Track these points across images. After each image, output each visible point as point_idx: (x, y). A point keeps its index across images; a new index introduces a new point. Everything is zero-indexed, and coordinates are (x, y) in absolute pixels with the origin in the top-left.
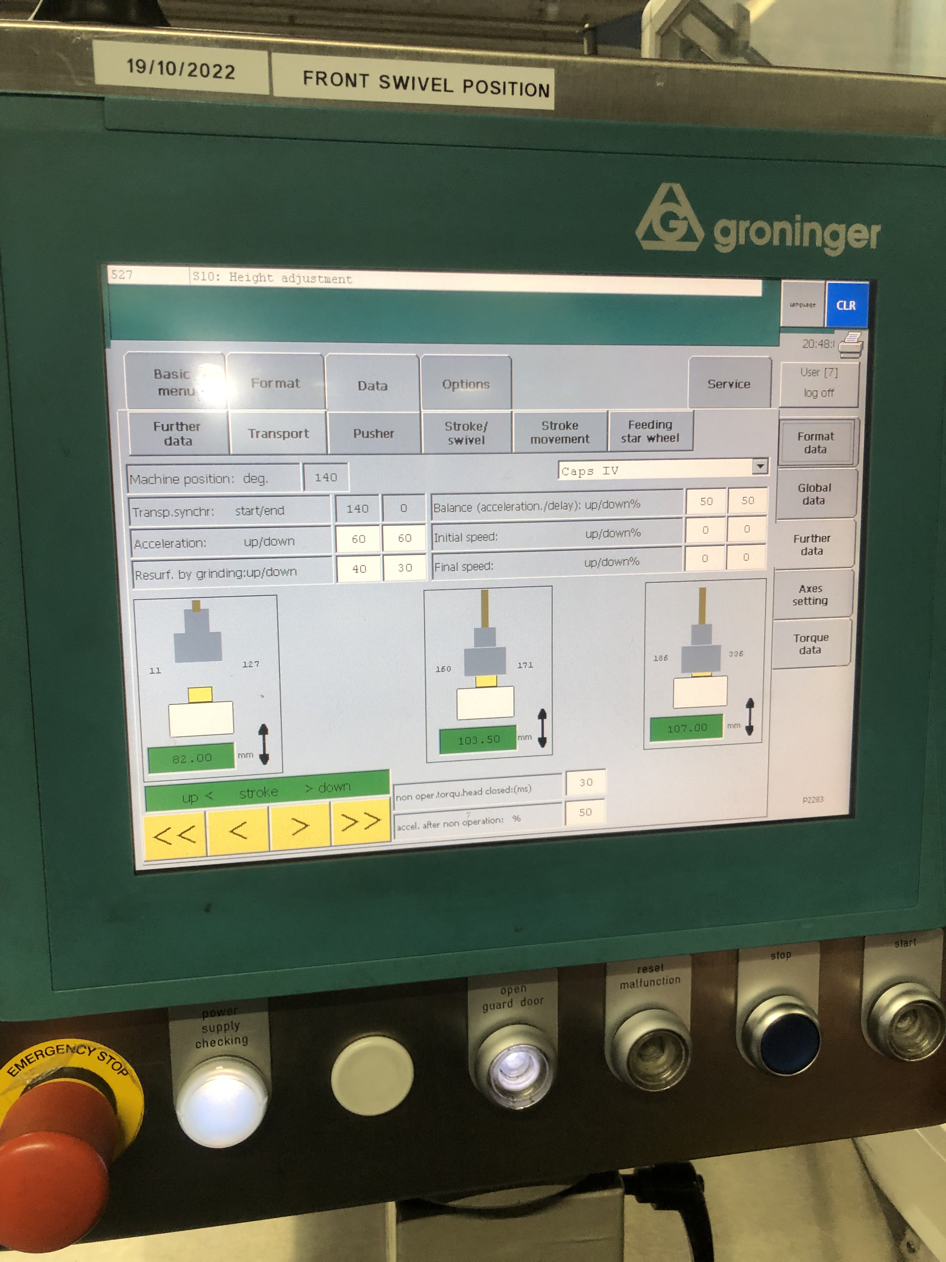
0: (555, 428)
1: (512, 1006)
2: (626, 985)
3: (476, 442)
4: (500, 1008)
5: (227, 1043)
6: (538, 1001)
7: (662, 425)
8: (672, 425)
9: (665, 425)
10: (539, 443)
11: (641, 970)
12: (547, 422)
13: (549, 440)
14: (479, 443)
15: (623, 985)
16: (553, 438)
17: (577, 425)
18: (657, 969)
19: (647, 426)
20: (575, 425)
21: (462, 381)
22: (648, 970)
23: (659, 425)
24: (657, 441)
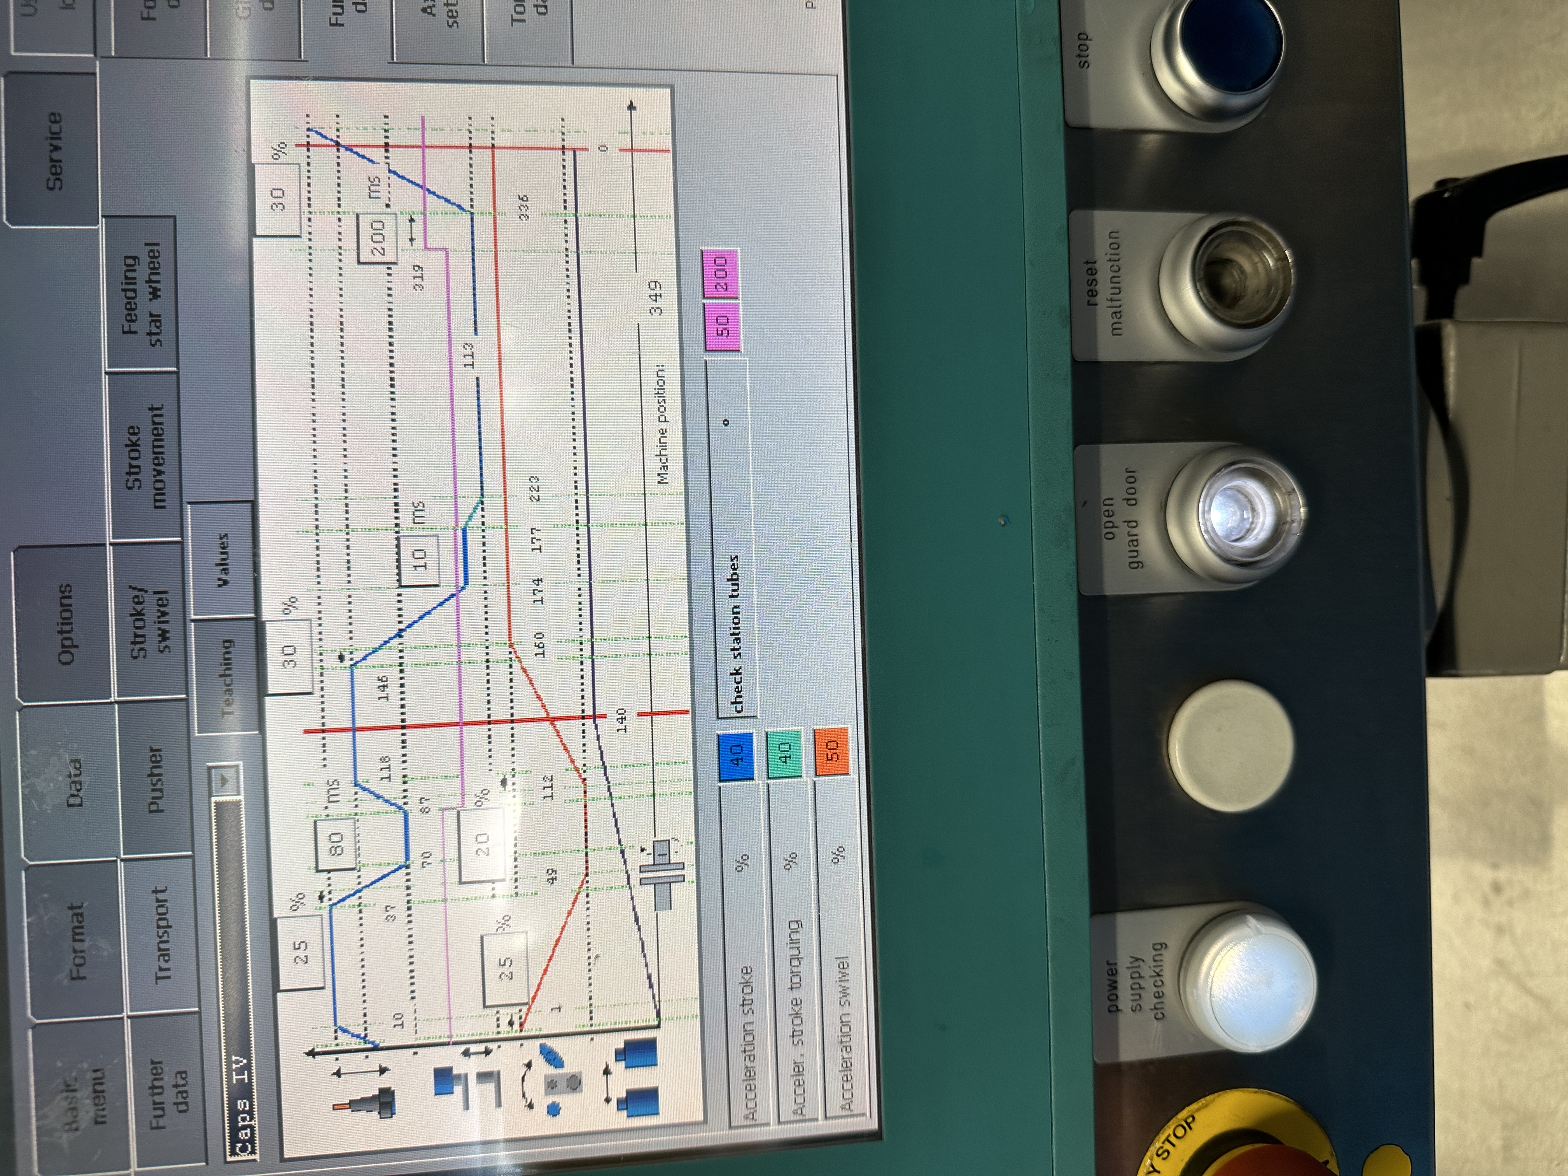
0: (138, 467)
1: (1136, 522)
2: (1115, 326)
3: (165, 606)
4: (1137, 540)
5: (1160, 974)
6: (1131, 477)
7: (130, 274)
8: (130, 255)
9: (130, 268)
10: (163, 494)
11: (1092, 300)
12: (128, 480)
13: (158, 478)
14: (167, 600)
15: (1116, 330)
16: (154, 470)
17: (132, 427)
18: (1092, 272)
19: (132, 301)
20: (131, 431)
21: (59, 632)
22: (1092, 287)
23: (130, 281)
24: (158, 282)
